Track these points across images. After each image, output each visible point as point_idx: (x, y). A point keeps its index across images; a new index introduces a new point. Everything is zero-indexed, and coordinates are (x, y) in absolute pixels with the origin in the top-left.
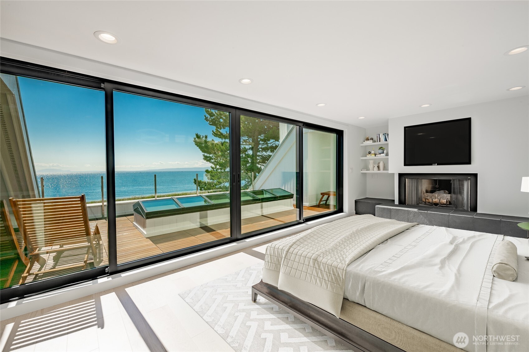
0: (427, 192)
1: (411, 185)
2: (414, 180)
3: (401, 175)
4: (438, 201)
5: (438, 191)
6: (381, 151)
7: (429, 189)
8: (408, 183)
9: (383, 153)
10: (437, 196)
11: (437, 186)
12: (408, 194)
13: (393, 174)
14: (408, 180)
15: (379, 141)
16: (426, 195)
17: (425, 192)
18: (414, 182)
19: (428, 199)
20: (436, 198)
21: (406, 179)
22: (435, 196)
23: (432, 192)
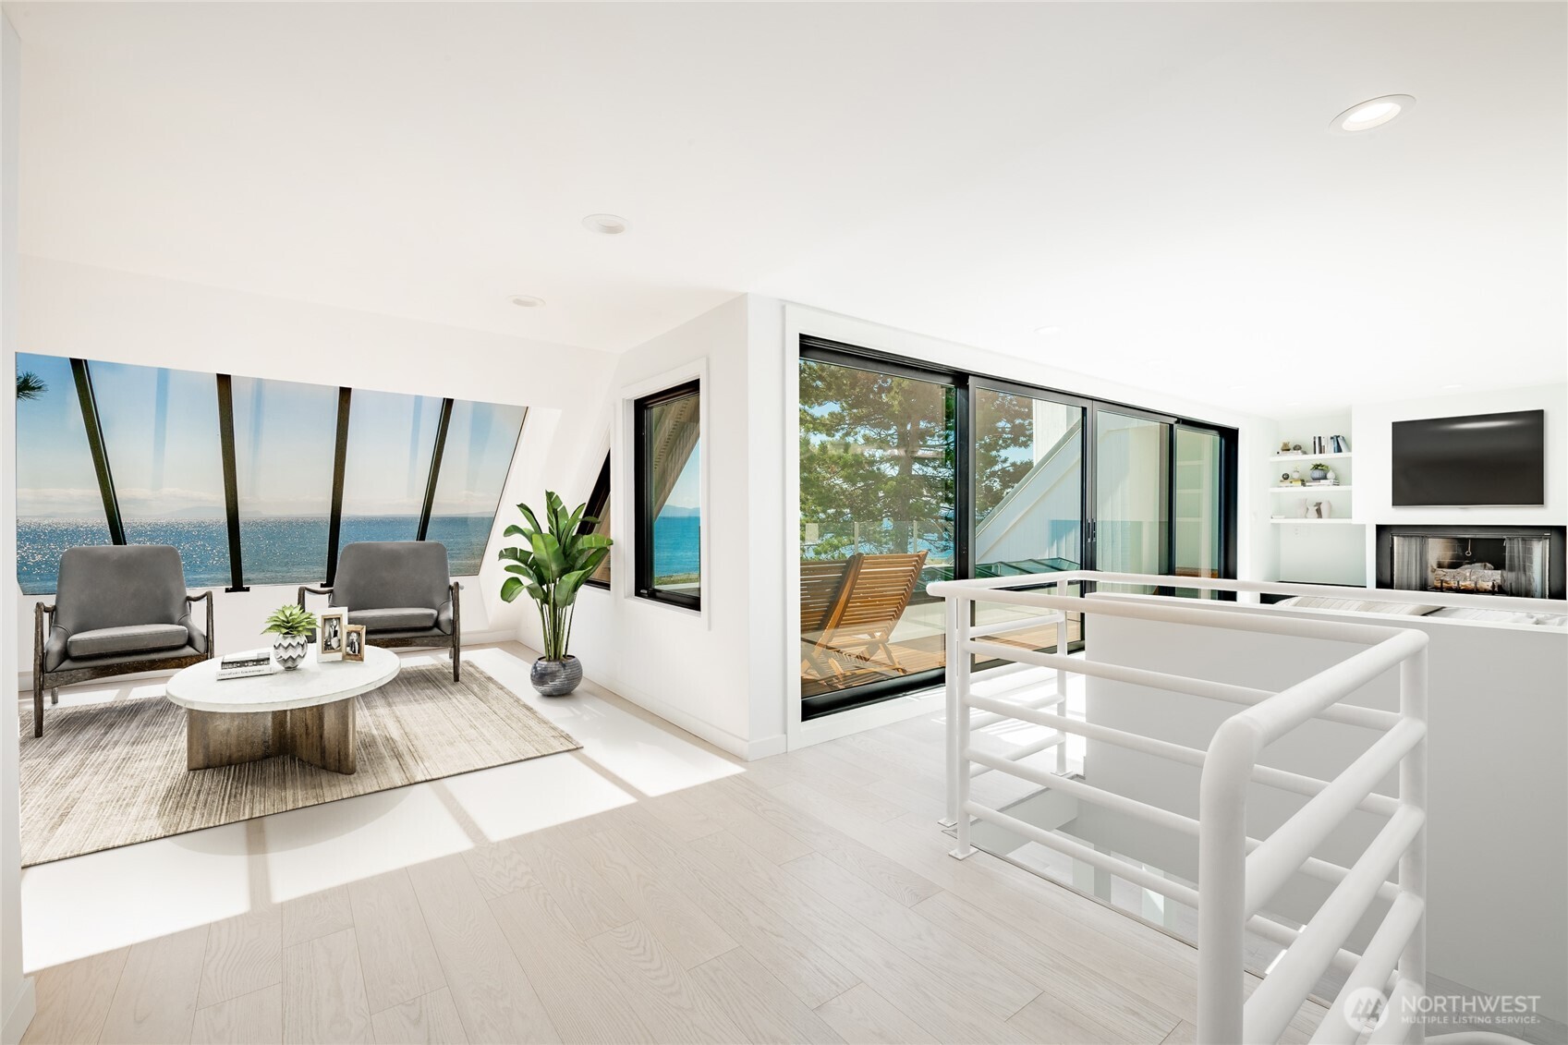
0: (1440, 566)
1: (1406, 552)
2: (1413, 540)
3: (1381, 529)
4: (1473, 585)
5: (1468, 563)
6: (1317, 474)
7: (1447, 561)
8: (1398, 545)
9: (1325, 478)
10: (1468, 574)
11: (1469, 553)
12: (1398, 570)
13: (1363, 527)
14: (1398, 540)
15: (1321, 452)
16: (1440, 572)
17: (1435, 567)
18: (1414, 544)
19: (1446, 582)
20: (1465, 579)
21: (1395, 538)
22: (1465, 575)
23: (1453, 566)
